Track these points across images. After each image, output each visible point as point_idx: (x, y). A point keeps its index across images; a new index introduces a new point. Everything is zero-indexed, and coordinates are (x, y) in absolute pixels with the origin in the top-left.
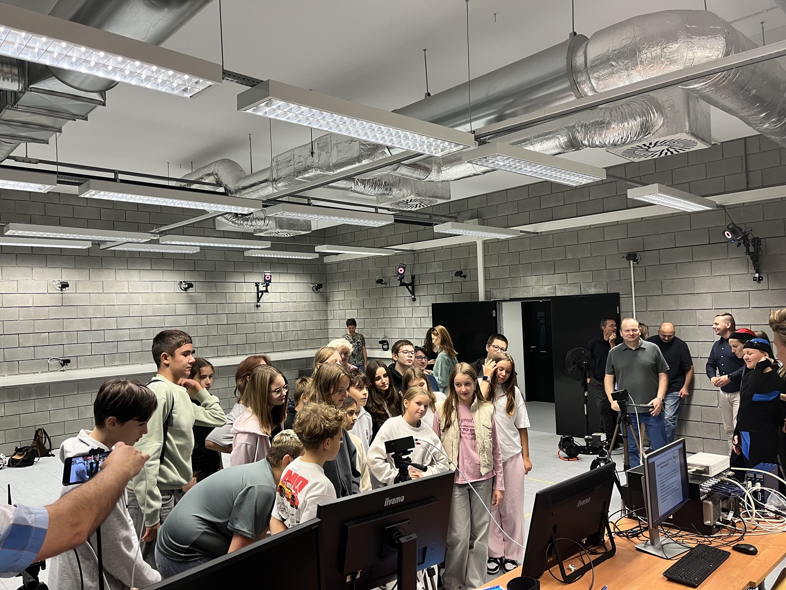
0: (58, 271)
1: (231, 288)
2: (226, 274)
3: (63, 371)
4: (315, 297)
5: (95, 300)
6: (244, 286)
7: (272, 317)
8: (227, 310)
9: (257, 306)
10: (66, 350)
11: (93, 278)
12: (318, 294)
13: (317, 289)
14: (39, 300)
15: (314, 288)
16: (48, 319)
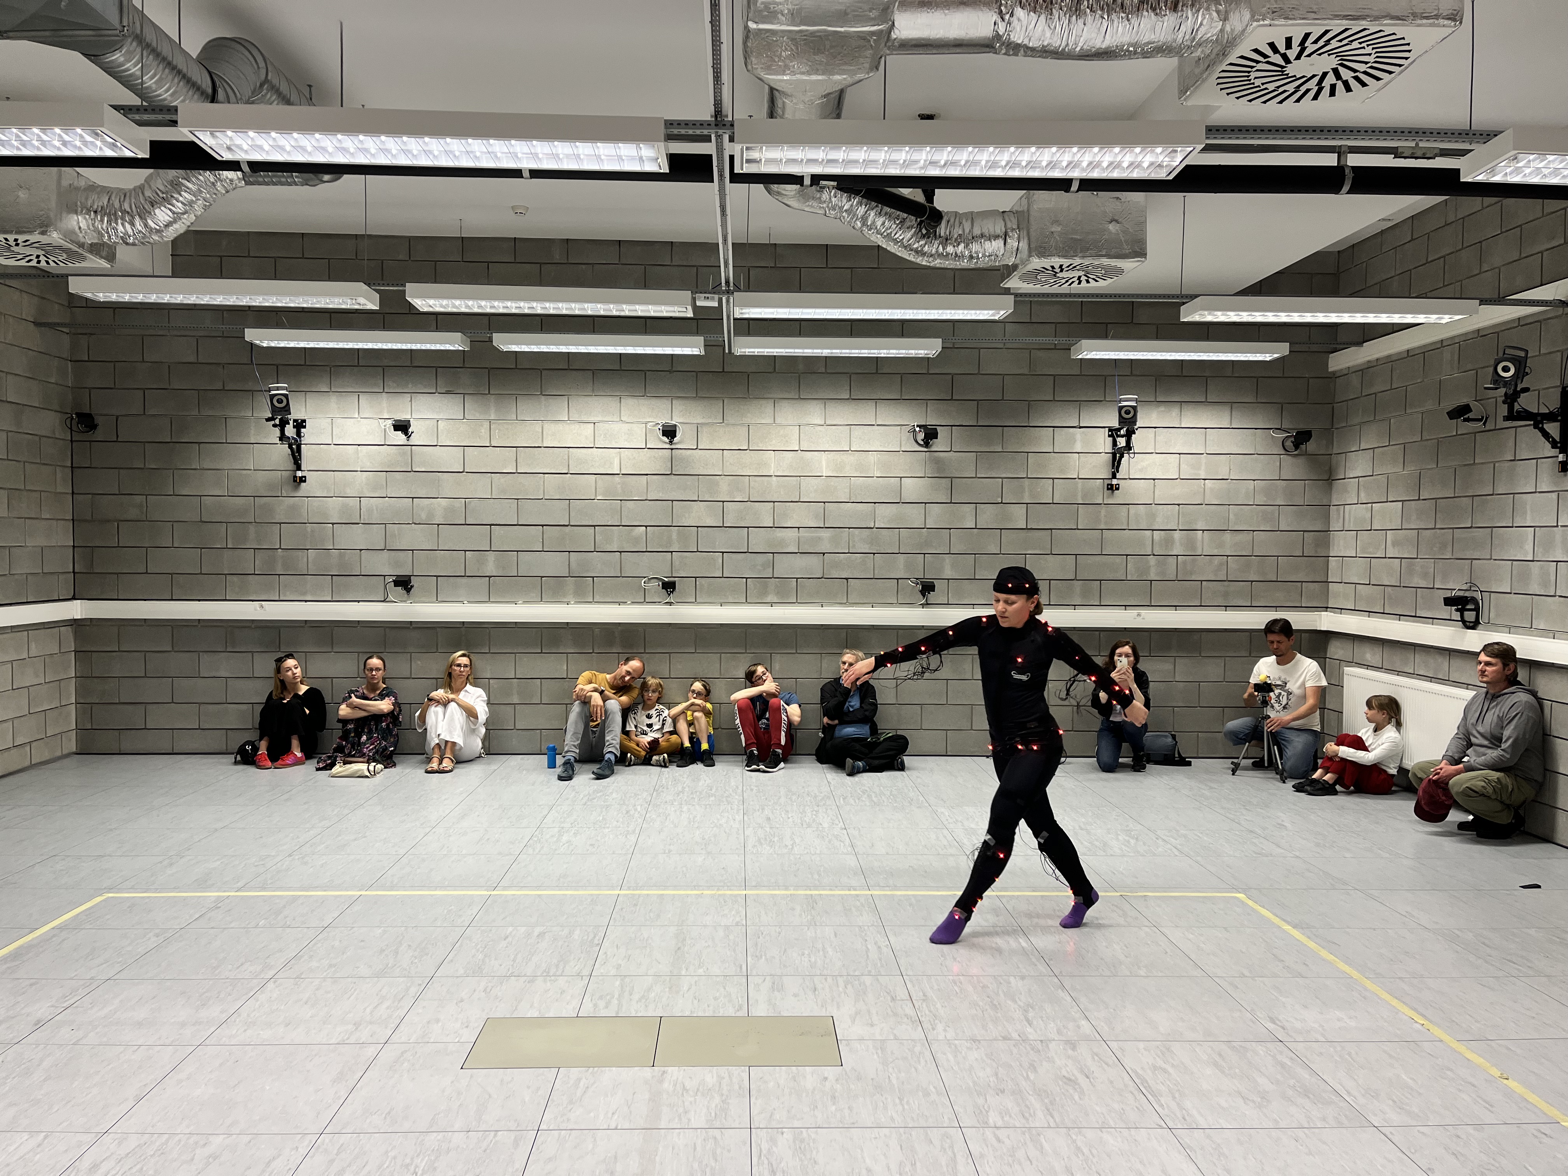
0: (665, 404)
1: (1042, 440)
2: (1029, 406)
3: (670, 604)
4: (1292, 467)
5: (734, 463)
6: (1078, 437)
7: (1152, 516)
8: (1027, 494)
9: (1112, 488)
10: (676, 563)
11: (729, 419)
12: (1301, 461)
13: (1297, 446)
14: (630, 462)
15: (1289, 444)
16: (646, 500)
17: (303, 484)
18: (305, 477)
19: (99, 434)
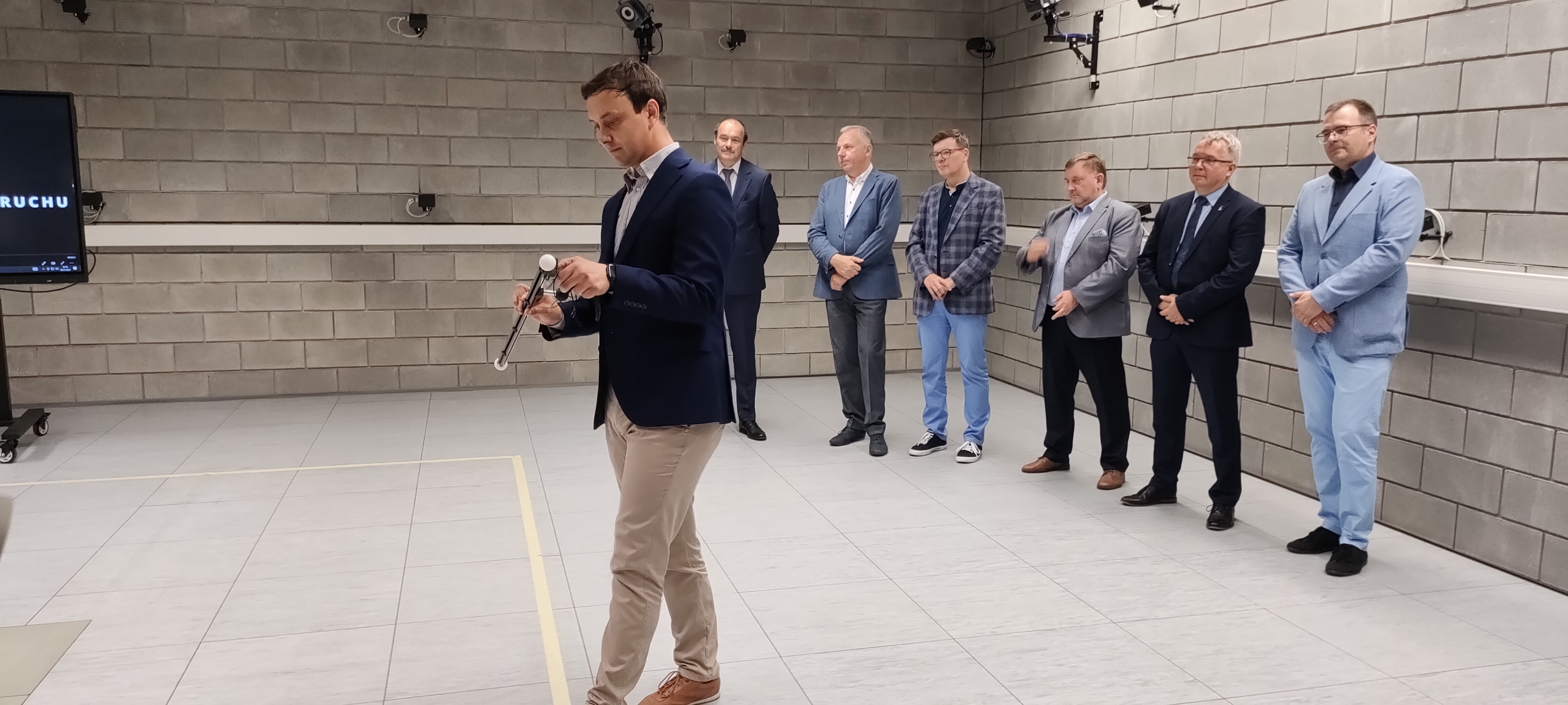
16: (1423, 65)
17: (1097, 91)
18: (1098, 82)
19: (997, 58)
